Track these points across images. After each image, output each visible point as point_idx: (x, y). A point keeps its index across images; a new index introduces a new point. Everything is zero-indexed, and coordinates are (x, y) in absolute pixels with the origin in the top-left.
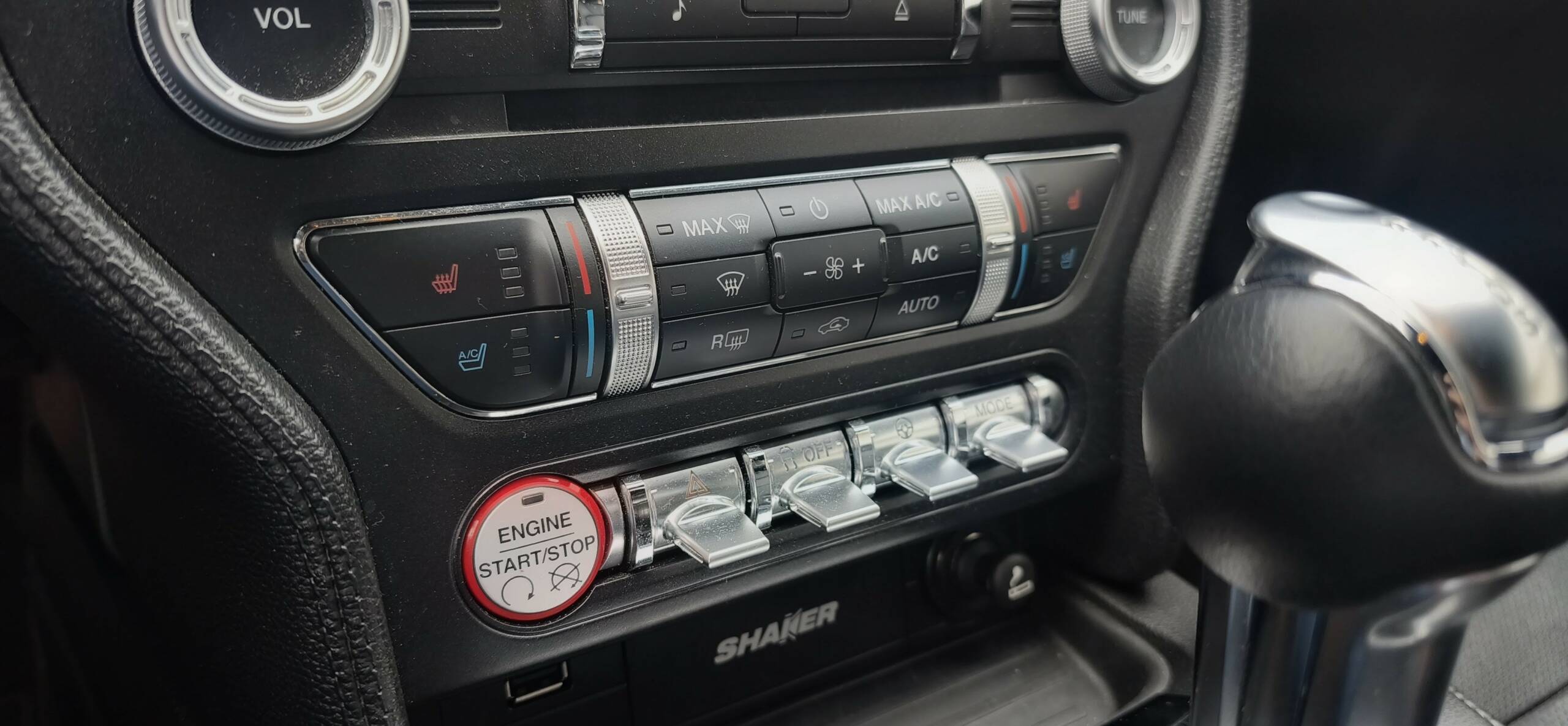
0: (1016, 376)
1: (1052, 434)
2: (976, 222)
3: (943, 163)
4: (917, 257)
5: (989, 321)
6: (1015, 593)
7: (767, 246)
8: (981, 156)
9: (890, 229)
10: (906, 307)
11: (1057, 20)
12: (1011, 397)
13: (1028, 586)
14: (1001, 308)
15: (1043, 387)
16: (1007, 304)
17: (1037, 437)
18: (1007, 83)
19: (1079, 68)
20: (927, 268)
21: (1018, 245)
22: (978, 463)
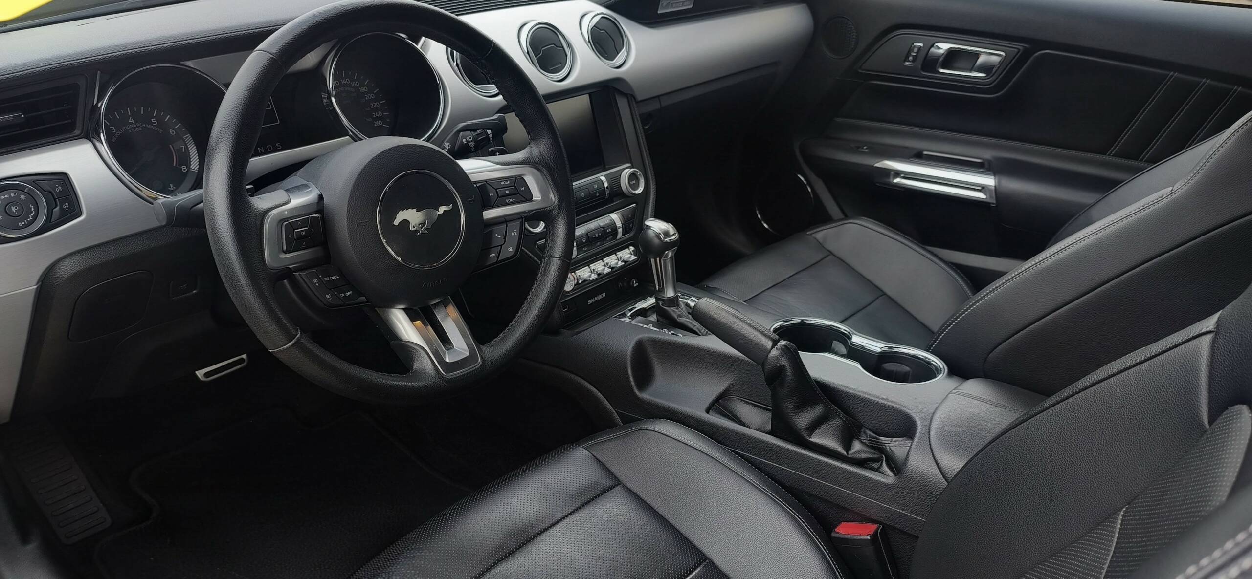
0: (627, 247)
1: (635, 256)
2: (615, 224)
3: (608, 215)
4: (608, 231)
5: (621, 238)
6: (635, 285)
7: (587, 234)
8: (613, 212)
9: (603, 228)
10: (608, 239)
11: (621, 186)
12: (627, 251)
13: (637, 284)
14: (622, 236)
15: (632, 248)
16: (623, 235)
17: (633, 256)
18: (614, 199)
19: (626, 193)
20: (609, 232)
21: (622, 226)
22: (623, 261)
